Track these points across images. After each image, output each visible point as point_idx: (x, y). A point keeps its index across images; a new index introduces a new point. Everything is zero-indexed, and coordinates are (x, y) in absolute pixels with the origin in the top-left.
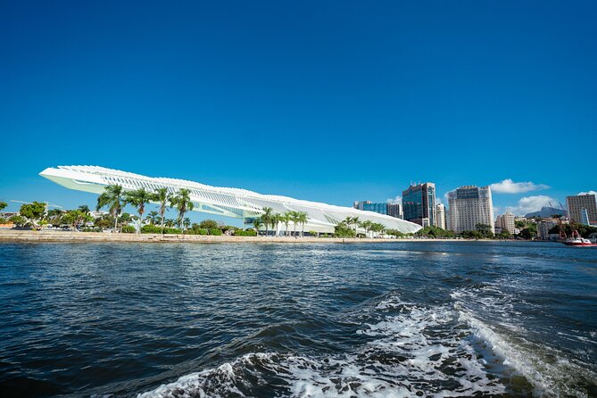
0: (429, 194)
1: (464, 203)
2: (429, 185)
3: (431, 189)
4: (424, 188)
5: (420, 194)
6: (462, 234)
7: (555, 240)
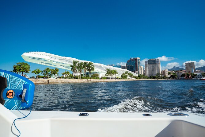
0: (138, 62)
1: (151, 65)
2: (138, 58)
3: (139, 60)
4: (136, 60)
5: (134, 62)
6: (150, 77)
7: (184, 79)
